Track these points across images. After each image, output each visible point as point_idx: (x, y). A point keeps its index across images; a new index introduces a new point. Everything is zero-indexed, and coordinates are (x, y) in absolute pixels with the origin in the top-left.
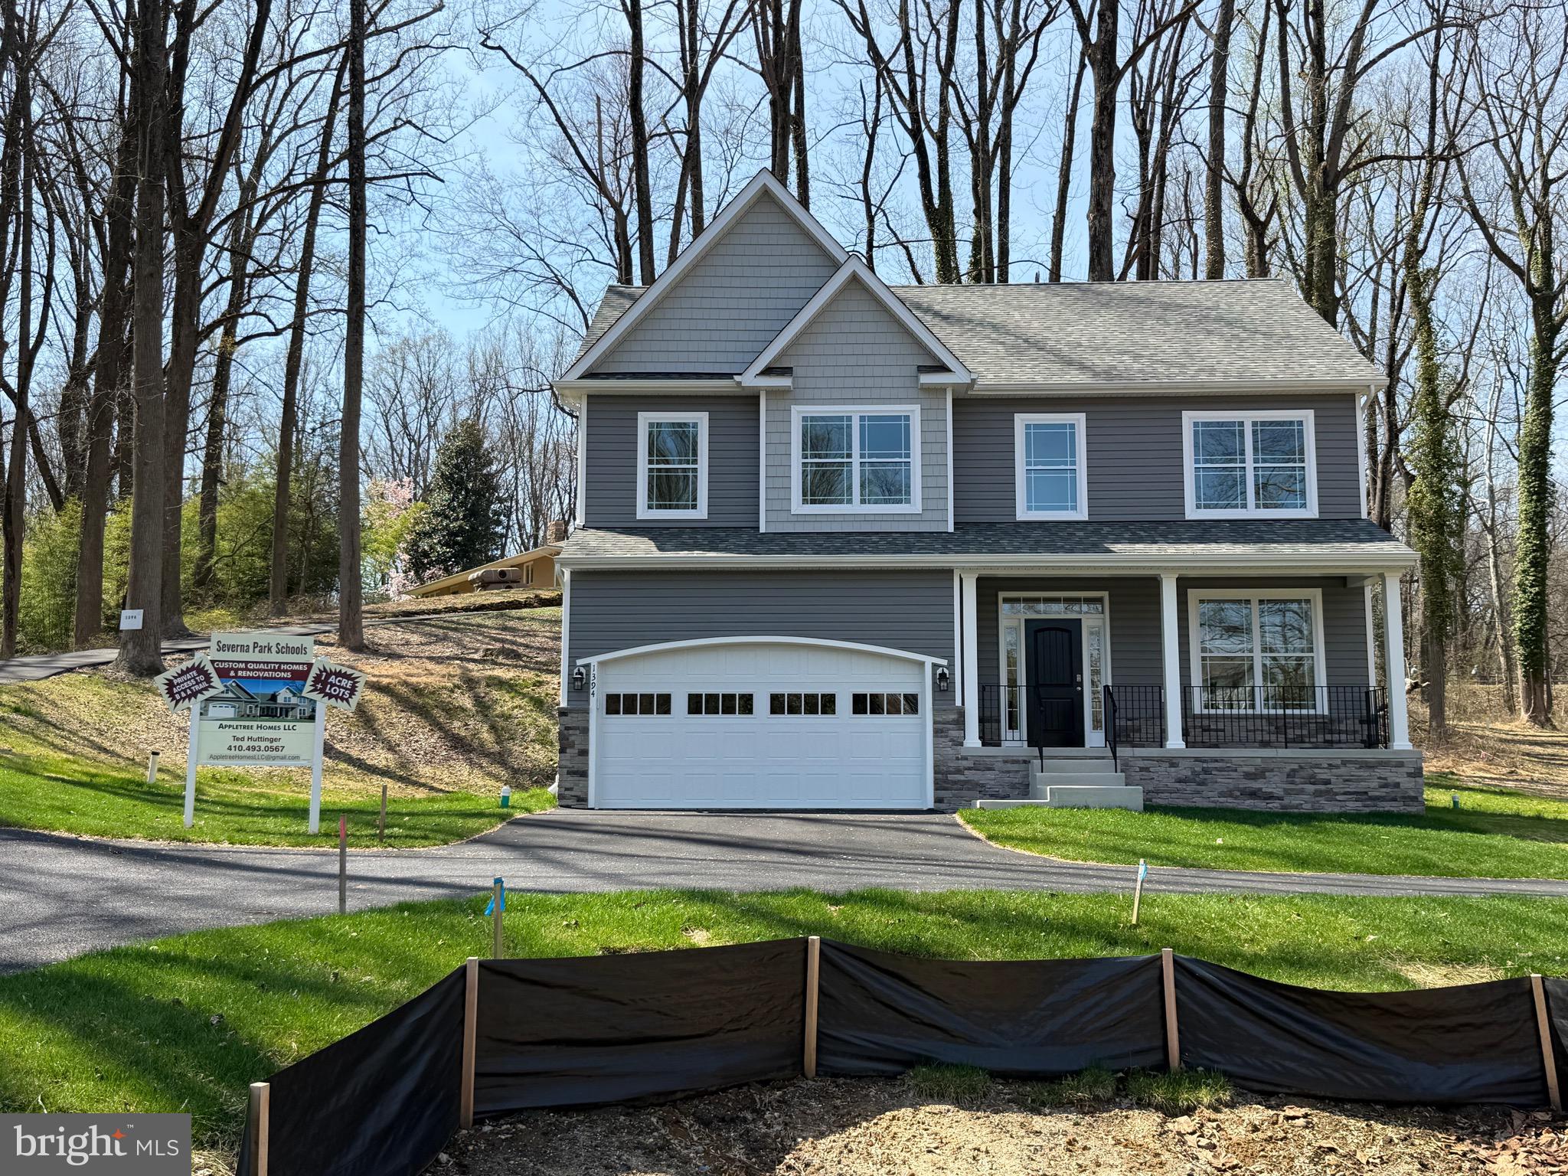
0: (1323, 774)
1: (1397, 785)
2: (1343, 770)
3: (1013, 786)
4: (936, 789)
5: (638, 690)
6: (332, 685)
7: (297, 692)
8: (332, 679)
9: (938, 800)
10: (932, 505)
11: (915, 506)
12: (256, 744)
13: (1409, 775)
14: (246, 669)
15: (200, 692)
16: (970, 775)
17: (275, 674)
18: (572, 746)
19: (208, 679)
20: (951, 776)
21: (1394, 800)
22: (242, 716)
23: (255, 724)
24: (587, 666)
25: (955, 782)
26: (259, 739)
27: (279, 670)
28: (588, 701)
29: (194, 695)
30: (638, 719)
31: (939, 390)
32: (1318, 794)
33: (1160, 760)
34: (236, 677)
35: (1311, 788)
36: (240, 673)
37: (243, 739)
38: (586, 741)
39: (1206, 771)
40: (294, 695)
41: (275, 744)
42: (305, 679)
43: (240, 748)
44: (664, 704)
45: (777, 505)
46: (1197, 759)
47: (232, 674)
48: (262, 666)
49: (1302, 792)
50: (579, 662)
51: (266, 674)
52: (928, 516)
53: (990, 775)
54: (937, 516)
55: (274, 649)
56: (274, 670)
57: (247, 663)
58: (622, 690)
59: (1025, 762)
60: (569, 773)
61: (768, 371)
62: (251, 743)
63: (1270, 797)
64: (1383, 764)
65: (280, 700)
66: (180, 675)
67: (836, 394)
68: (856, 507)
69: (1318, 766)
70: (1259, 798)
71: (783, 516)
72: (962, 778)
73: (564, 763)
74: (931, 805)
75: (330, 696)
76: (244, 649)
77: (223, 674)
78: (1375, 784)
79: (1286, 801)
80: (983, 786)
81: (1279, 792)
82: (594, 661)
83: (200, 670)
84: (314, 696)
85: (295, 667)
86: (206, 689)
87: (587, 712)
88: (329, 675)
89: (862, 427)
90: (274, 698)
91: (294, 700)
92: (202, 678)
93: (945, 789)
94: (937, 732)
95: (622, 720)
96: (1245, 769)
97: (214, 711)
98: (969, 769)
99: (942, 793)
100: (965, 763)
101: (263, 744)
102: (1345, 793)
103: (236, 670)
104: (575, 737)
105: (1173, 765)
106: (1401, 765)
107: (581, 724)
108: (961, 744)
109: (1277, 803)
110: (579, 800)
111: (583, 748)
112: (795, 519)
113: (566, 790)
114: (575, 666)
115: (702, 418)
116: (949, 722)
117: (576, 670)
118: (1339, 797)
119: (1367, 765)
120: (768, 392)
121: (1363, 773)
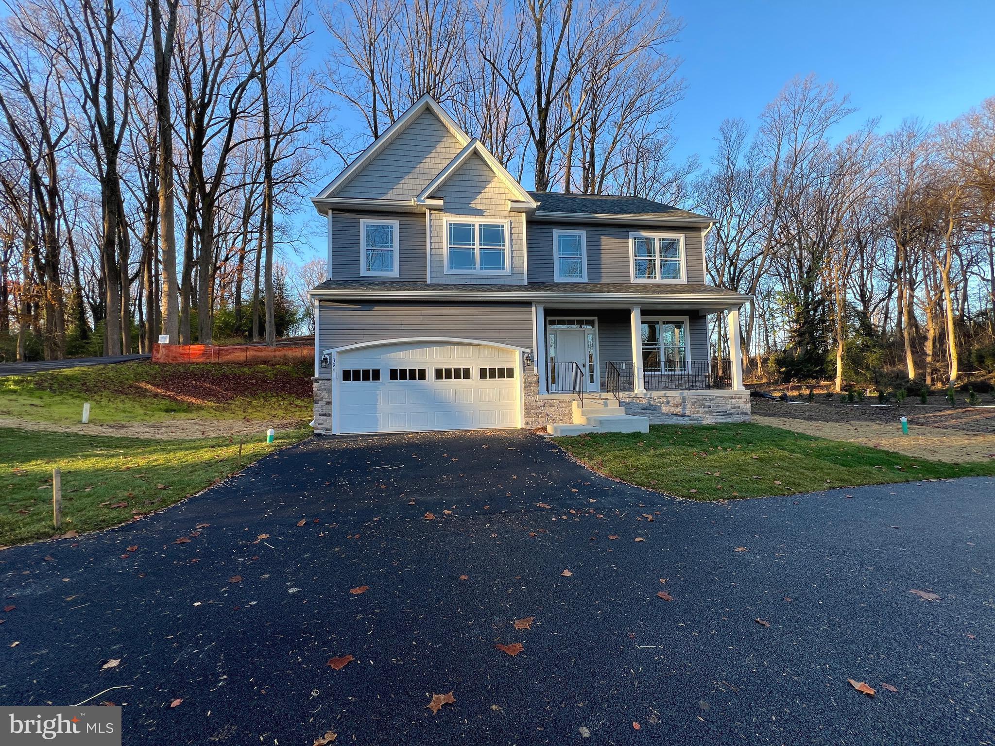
0: (708, 403)
4: (525, 418)
5: (361, 368)
10: (516, 271)
11: (508, 271)
18: (322, 399)
20: (534, 411)
24: (329, 354)
28: (331, 374)
30: (361, 383)
31: (518, 212)
38: (330, 396)
44: (376, 375)
45: (436, 269)
46: (651, 398)
50: (325, 352)
52: (515, 277)
54: (518, 278)
58: (351, 367)
60: (320, 415)
61: (431, 197)
64: (731, 398)
67: (466, 212)
68: (478, 271)
69: (705, 399)
71: (439, 275)
73: (317, 409)
78: (729, 407)
79: (691, 417)
82: (334, 351)
87: (330, 380)
89: (480, 230)
93: (530, 418)
94: (526, 387)
95: (352, 384)
104: (323, 395)
107: (327, 387)
109: (687, 418)
110: (327, 430)
111: (328, 400)
112: (446, 276)
113: (319, 424)
114: (323, 354)
115: (395, 223)
116: (531, 382)
117: (323, 357)
118: (714, 414)
119: (726, 398)
120: (430, 210)
121: (725, 402)
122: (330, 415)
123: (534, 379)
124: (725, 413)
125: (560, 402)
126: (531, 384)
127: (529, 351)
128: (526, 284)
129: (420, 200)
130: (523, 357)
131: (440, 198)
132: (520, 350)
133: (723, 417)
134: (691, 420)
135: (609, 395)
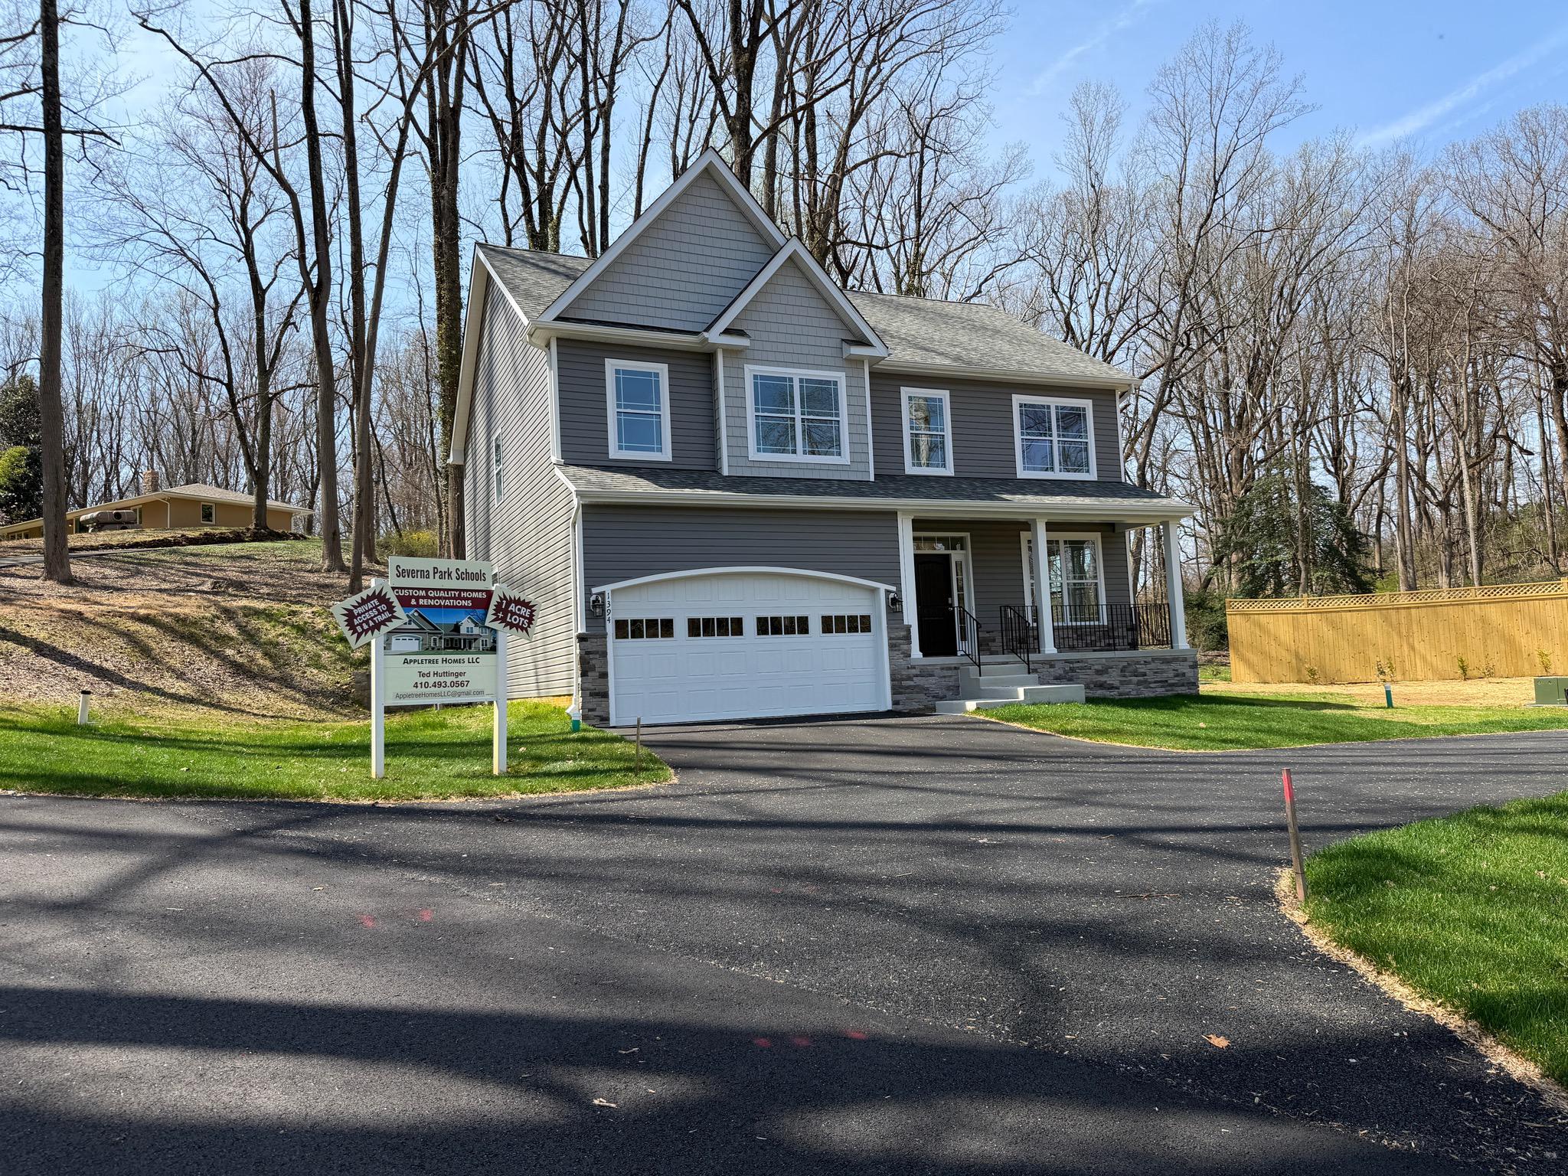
0: (1142, 669)
1: (1183, 675)
2: (1153, 666)
3: (948, 688)
4: (893, 694)
5: (644, 616)
6: (513, 614)
7: (480, 622)
8: (512, 607)
9: (895, 703)
10: (857, 458)
11: (845, 459)
12: (442, 679)
13: (1191, 667)
14: (427, 597)
15: (383, 623)
16: (918, 681)
17: (456, 603)
18: (593, 669)
19: (390, 608)
20: (904, 683)
21: (1183, 685)
22: (427, 649)
23: (439, 657)
24: (603, 594)
25: (908, 687)
26: (445, 674)
27: (460, 598)
28: (605, 627)
29: (377, 626)
30: (645, 643)
31: (858, 362)
32: (1139, 683)
33: (1043, 663)
34: (418, 606)
35: (1135, 679)
36: (421, 602)
37: (428, 675)
38: (606, 663)
39: (1072, 670)
40: (476, 625)
41: (460, 679)
42: (487, 608)
43: (427, 685)
44: (667, 627)
45: (736, 451)
46: (1067, 661)
47: (413, 602)
48: (442, 594)
49: (1130, 682)
50: (595, 590)
51: (447, 603)
52: (855, 467)
53: (932, 680)
54: (861, 467)
55: (454, 575)
56: (455, 598)
57: (427, 590)
58: (629, 616)
59: (956, 668)
60: (591, 695)
61: (727, 331)
62: (437, 679)
63: (1112, 687)
64: (1175, 659)
65: (463, 630)
66: (359, 605)
67: (780, 357)
68: (801, 457)
69: (1138, 663)
70: (1105, 688)
71: (742, 461)
72: (912, 683)
73: (586, 685)
74: (889, 706)
75: (512, 626)
76: (425, 574)
77: (405, 602)
78: (1171, 675)
79: (1121, 690)
80: (927, 689)
81: (1116, 683)
82: (607, 589)
83: (381, 598)
84: (496, 625)
85: (475, 595)
86: (389, 620)
87: (604, 636)
88: (508, 605)
89: (801, 387)
90: (457, 628)
91: (476, 631)
92: (384, 607)
93: (901, 693)
94: (892, 647)
95: (630, 643)
96: (1096, 667)
97: (398, 644)
98: (917, 676)
99: (899, 697)
100: (914, 671)
101: (449, 680)
102: (1155, 682)
103: (417, 598)
104: (595, 661)
105: (1052, 666)
106: (1185, 660)
107: (600, 649)
108: (909, 656)
109: (1115, 691)
111: (602, 670)
112: (751, 464)
113: (590, 710)
114: (591, 595)
115: (662, 369)
116: (899, 639)
117: (593, 598)
118: (1152, 685)
119: (1166, 661)
120: (724, 351)
121: (1164, 667)
122: (605, 695)
123: (903, 633)
124: (1164, 683)
125: (942, 669)
126: (898, 642)
127: (894, 589)
128: (872, 479)
129: (714, 336)
130: (887, 598)
131: (741, 333)
132: (883, 587)
133: (1163, 689)
134: (1120, 694)
135: (1012, 657)
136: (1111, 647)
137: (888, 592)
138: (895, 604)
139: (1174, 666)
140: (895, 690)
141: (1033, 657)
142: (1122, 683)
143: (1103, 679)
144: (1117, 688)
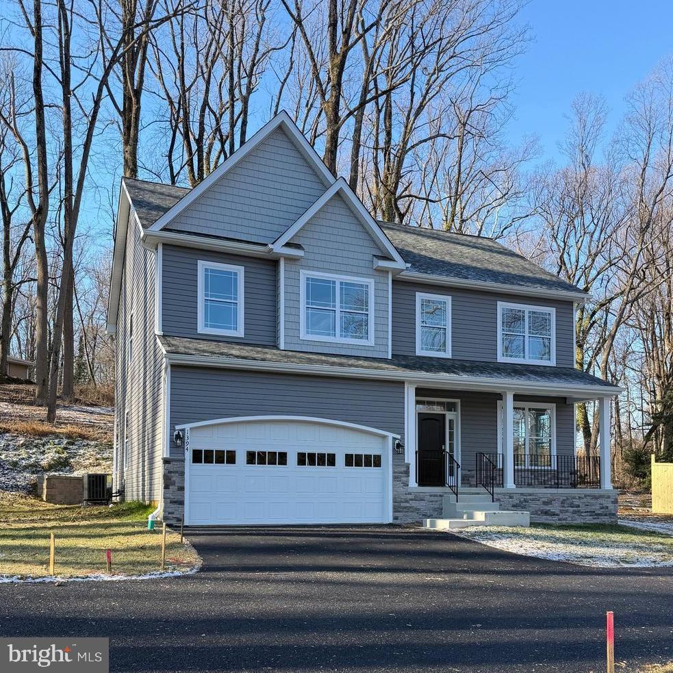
0: (576, 502)
1: (607, 508)
2: (585, 500)
3: (435, 510)
4: (394, 512)
5: (215, 447)
9: (395, 518)
10: (380, 342)
11: (371, 342)
16: (412, 503)
18: (174, 484)
20: (402, 505)
21: (606, 515)
24: (183, 430)
25: (405, 508)
28: (184, 454)
30: (214, 467)
31: (384, 271)
32: (574, 512)
33: (504, 494)
35: (571, 509)
38: (183, 480)
39: (526, 501)
44: (231, 457)
45: (291, 333)
46: (522, 494)
49: (567, 511)
50: (177, 427)
52: (378, 348)
53: (423, 503)
54: (383, 349)
58: (203, 447)
59: (441, 496)
60: (171, 502)
61: (288, 245)
63: (554, 514)
64: (601, 497)
67: (325, 267)
68: (338, 339)
69: (574, 498)
70: (548, 516)
71: (294, 340)
72: (408, 505)
73: (168, 495)
74: (391, 521)
78: (598, 507)
79: (561, 516)
80: (419, 509)
81: (557, 512)
82: (187, 427)
87: (183, 461)
89: (341, 289)
93: (400, 512)
94: (395, 478)
95: (203, 466)
96: (543, 500)
98: (412, 500)
99: (397, 514)
100: (409, 497)
102: (586, 512)
104: (175, 478)
105: (511, 497)
108: (408, 485)
109: (556, 518)
110: (179, 520)
111: (181, 485)
112: (301, 342)
113: (169, 513)
114: (175, 430)
115: (240, 270)
116: (401, 473)
117: (176, 433)
118: (583, 514)
119: (595, 497)
120: (285, 259)
121: (593, 501)
122: (182, 503)
123: (404, 469)
124: (592, 513)
125: (431, 496)
126: (400, 474)
127: (399, 437)
128: (390, 357)
129: (278, 248)
130: (394, 444)
131: (298, 247)
132: (391, 435)
133: (591, 517)
134: (559, 520)
135: (482, 490)
136: (557, 486)
137: (394, 439)
138: (399, 448)
139: (600, 501)
140: (396, 510)
141: (497, 490)
142: (561, 512)
143: (547, 508)
144: (557, 515)
